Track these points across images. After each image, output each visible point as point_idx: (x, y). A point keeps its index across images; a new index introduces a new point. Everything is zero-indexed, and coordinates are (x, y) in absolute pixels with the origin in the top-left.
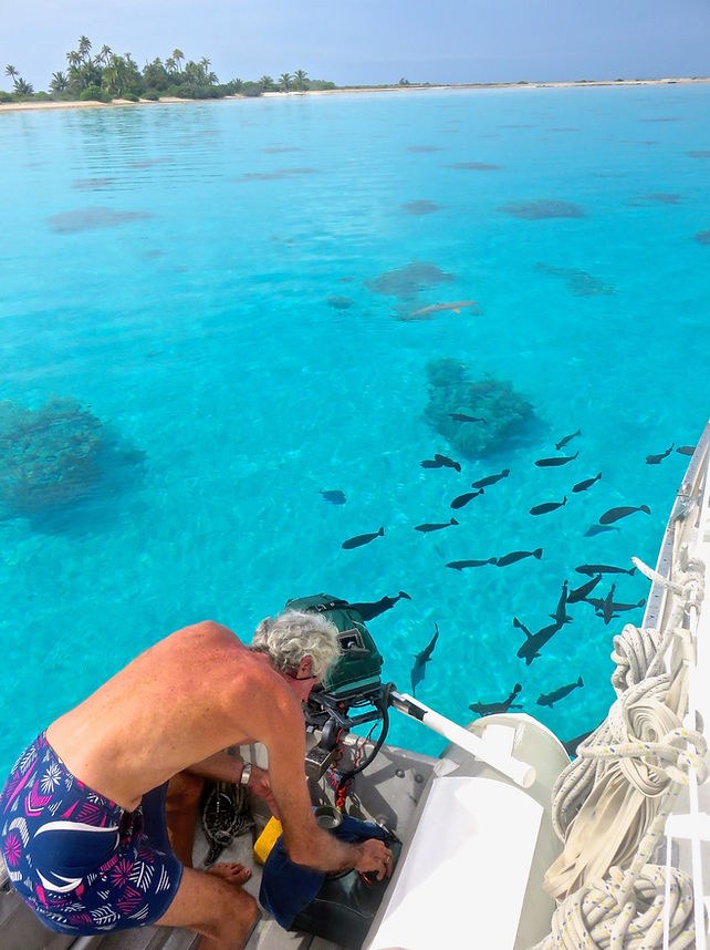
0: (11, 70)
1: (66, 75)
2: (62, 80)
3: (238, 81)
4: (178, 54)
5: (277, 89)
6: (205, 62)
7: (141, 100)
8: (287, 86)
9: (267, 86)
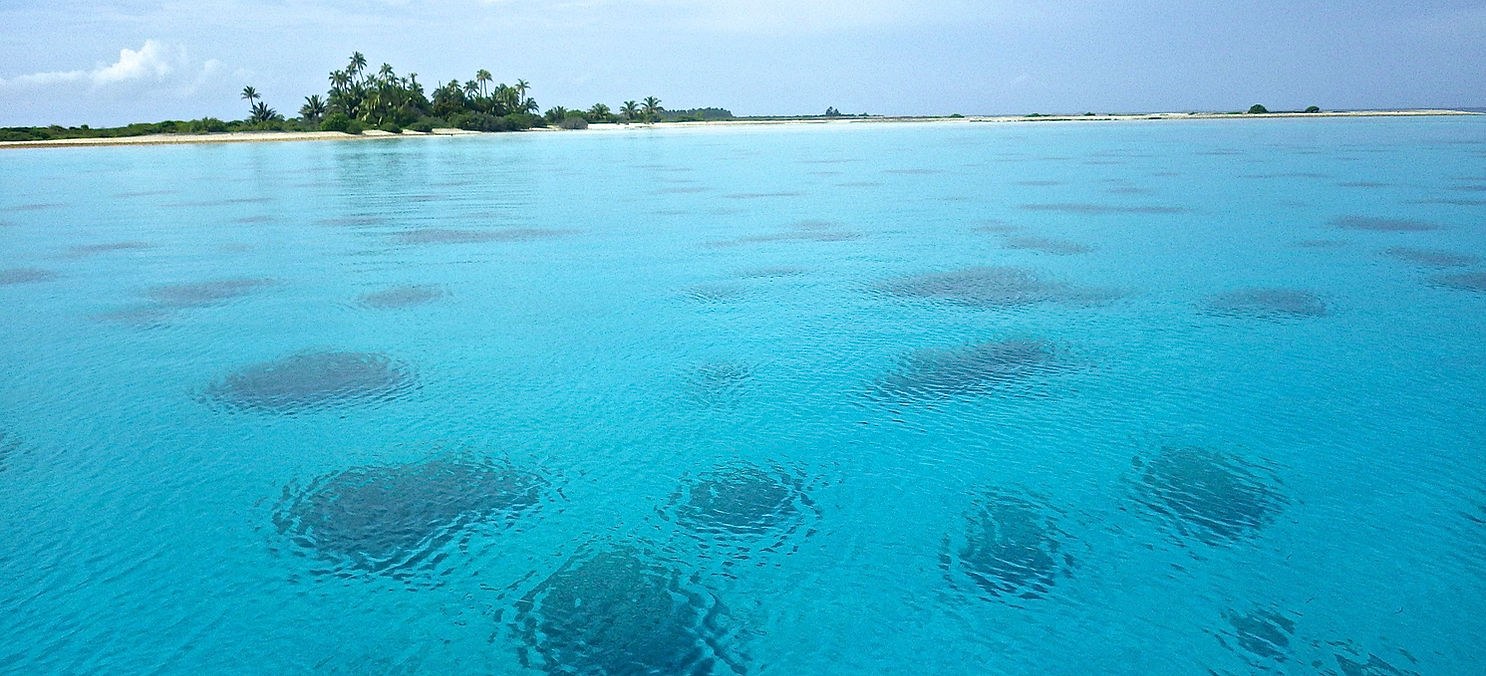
0: (250, 92)
1: (324, 98)
2: (316, 105)
3: (561, 109)
4: (485, 75)
5: (614, 120)
6: (522, 86)
7: (405, 131)
8: (631, 115)
9: (600, 115)
